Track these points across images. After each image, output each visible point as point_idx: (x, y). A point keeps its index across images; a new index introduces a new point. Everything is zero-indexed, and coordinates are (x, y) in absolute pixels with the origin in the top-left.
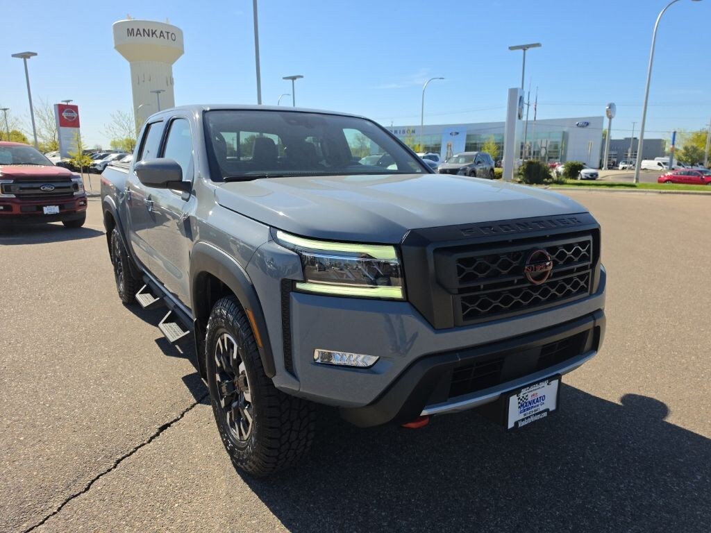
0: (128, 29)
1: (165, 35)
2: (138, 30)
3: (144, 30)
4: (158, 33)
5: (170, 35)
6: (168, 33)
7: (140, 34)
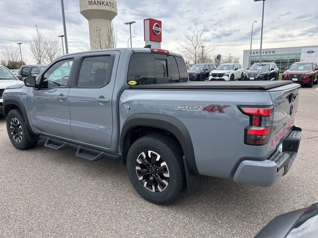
0: (89, 1)
1: (109, 4)
2: (95, 1)
3: (98, 1)
4: (105, 3)
5: (111, 4)
6: (110, 3)
7: (96, 4)
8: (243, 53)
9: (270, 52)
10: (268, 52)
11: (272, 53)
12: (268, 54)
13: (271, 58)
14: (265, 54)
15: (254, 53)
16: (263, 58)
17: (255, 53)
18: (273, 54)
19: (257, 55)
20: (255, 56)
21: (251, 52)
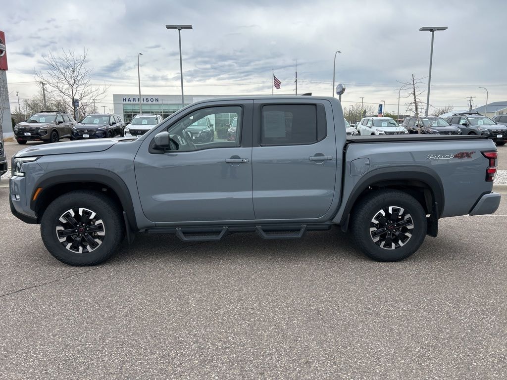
8: (112, 98)
9: (152, 100)
10: (149, 100)
11: (155, 101)
12: (150, 102)
13: (156, 109)
14: (145, 102)
15: (129, 100)
16: (144, 107)
17: (132, 99)
18: (157, 103)
19: (134, 102)
20: (132, 105)
21: (124, 98)
